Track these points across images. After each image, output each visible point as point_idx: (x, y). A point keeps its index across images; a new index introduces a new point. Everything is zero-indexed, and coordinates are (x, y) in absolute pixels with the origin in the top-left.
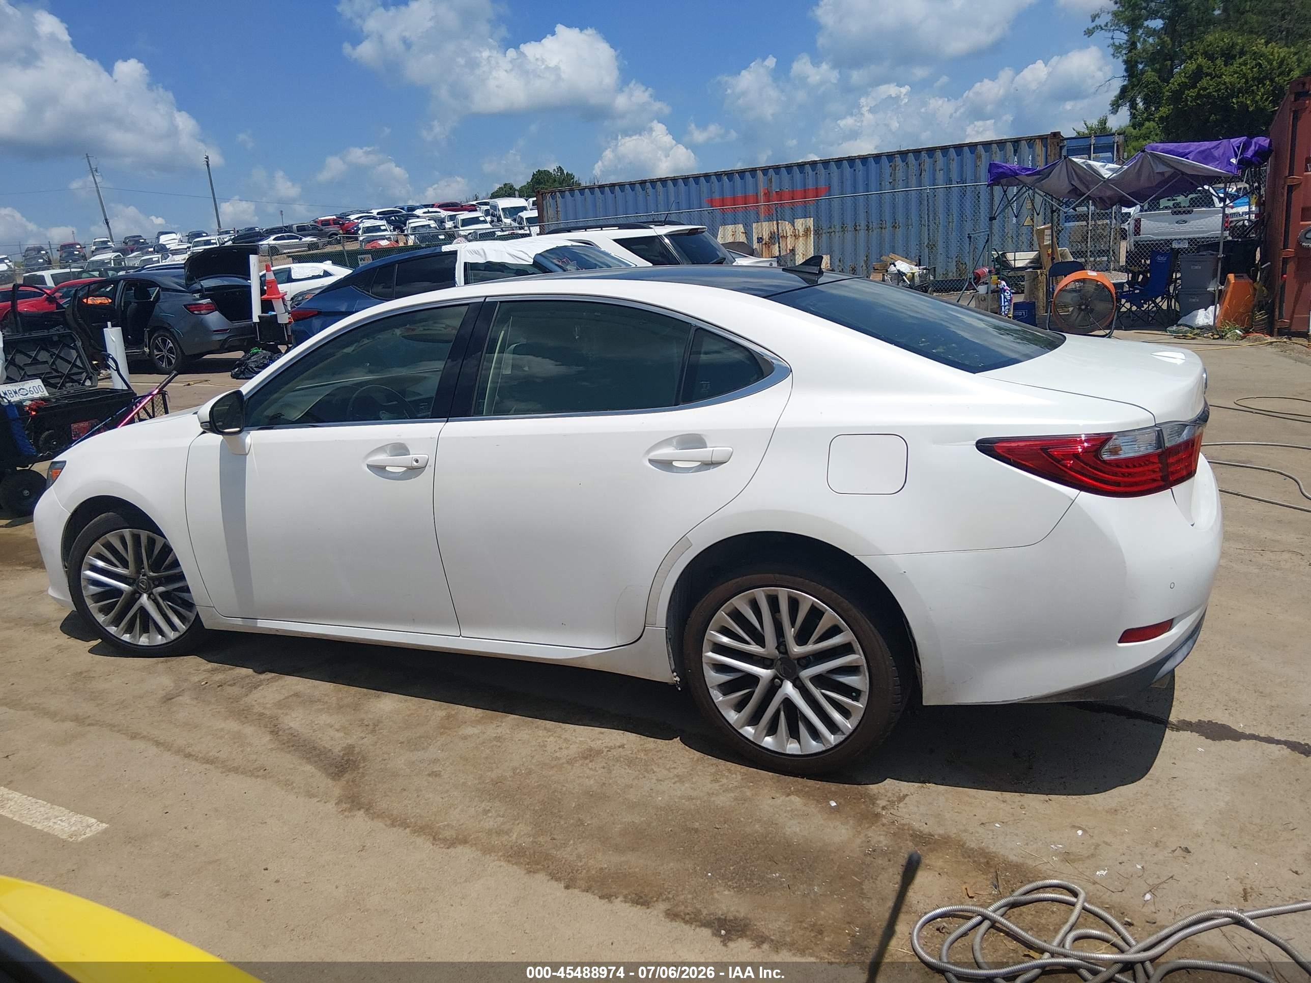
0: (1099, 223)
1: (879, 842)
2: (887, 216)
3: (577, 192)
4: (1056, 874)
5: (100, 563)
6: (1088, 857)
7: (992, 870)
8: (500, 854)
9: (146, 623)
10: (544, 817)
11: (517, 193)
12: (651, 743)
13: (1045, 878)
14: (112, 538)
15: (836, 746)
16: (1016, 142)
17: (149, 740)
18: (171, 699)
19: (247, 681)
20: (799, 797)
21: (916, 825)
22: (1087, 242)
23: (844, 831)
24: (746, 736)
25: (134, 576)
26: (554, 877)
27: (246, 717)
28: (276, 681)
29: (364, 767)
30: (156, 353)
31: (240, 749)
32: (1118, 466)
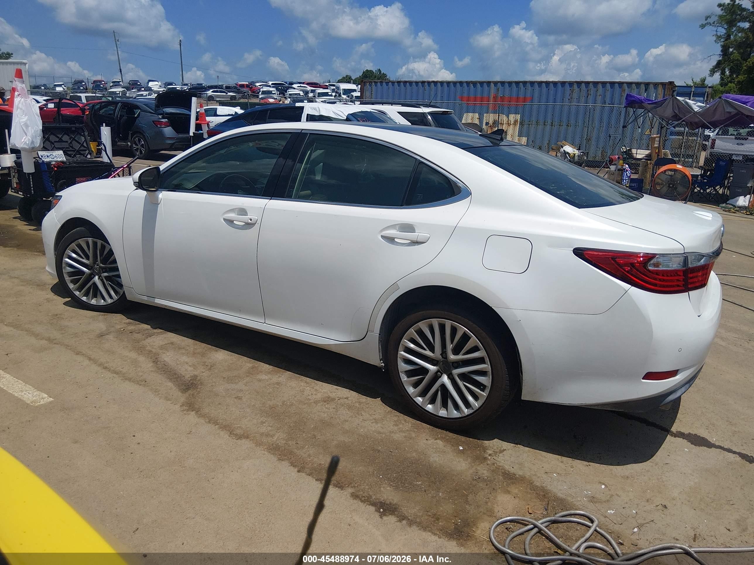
0: (690, 138)
1: (483, 474)
2: (564, 119)
3: (384, 84)
4: (584, 508)
5: (74, 255)
6: (605, 502)
7: (546, 500)
8: (265, 447)
9: (96, 292)
10: (294, 430)
11: (352, 81)
12: (364, 399)
13: (576, 510)
14: (82, 242)
15: (468, 416)
16: (647, 85)
17: (85, 356)
18: (102, 336)
19: (147, 332)
20: (442, 441)
21: (507, 467)
22: (681, 149)
23: (464, 464)
24: (417, 402)
25: (92, 265)
26: (293, 465)
27: (141, 352)
28: (162, 334)
29: (200, 388)
30: (134, 146)
31: (134, 368)
32: (657, 274)
